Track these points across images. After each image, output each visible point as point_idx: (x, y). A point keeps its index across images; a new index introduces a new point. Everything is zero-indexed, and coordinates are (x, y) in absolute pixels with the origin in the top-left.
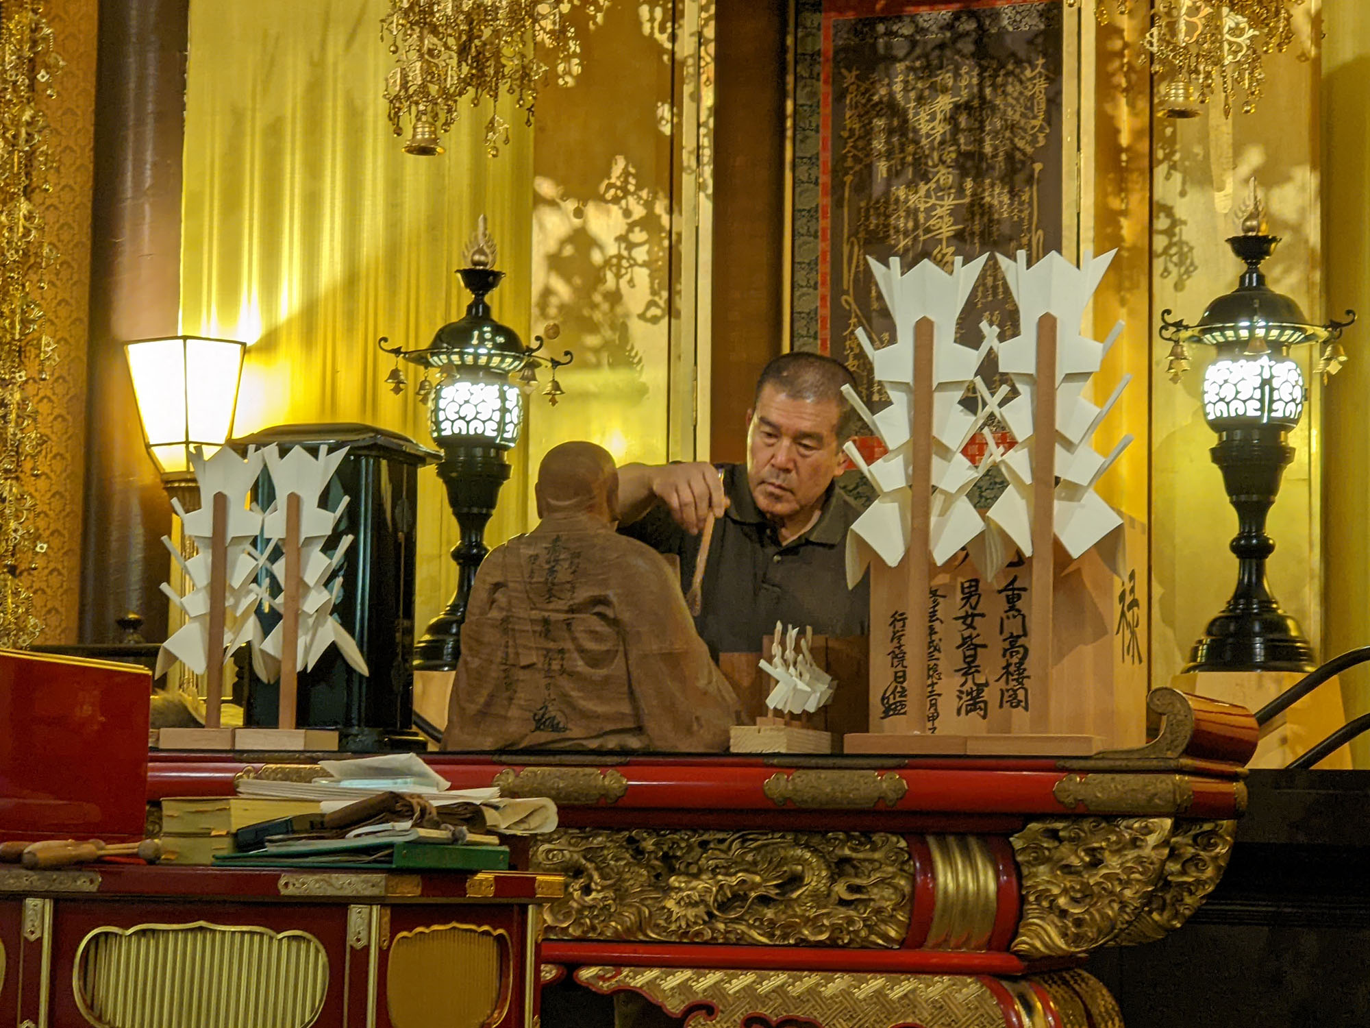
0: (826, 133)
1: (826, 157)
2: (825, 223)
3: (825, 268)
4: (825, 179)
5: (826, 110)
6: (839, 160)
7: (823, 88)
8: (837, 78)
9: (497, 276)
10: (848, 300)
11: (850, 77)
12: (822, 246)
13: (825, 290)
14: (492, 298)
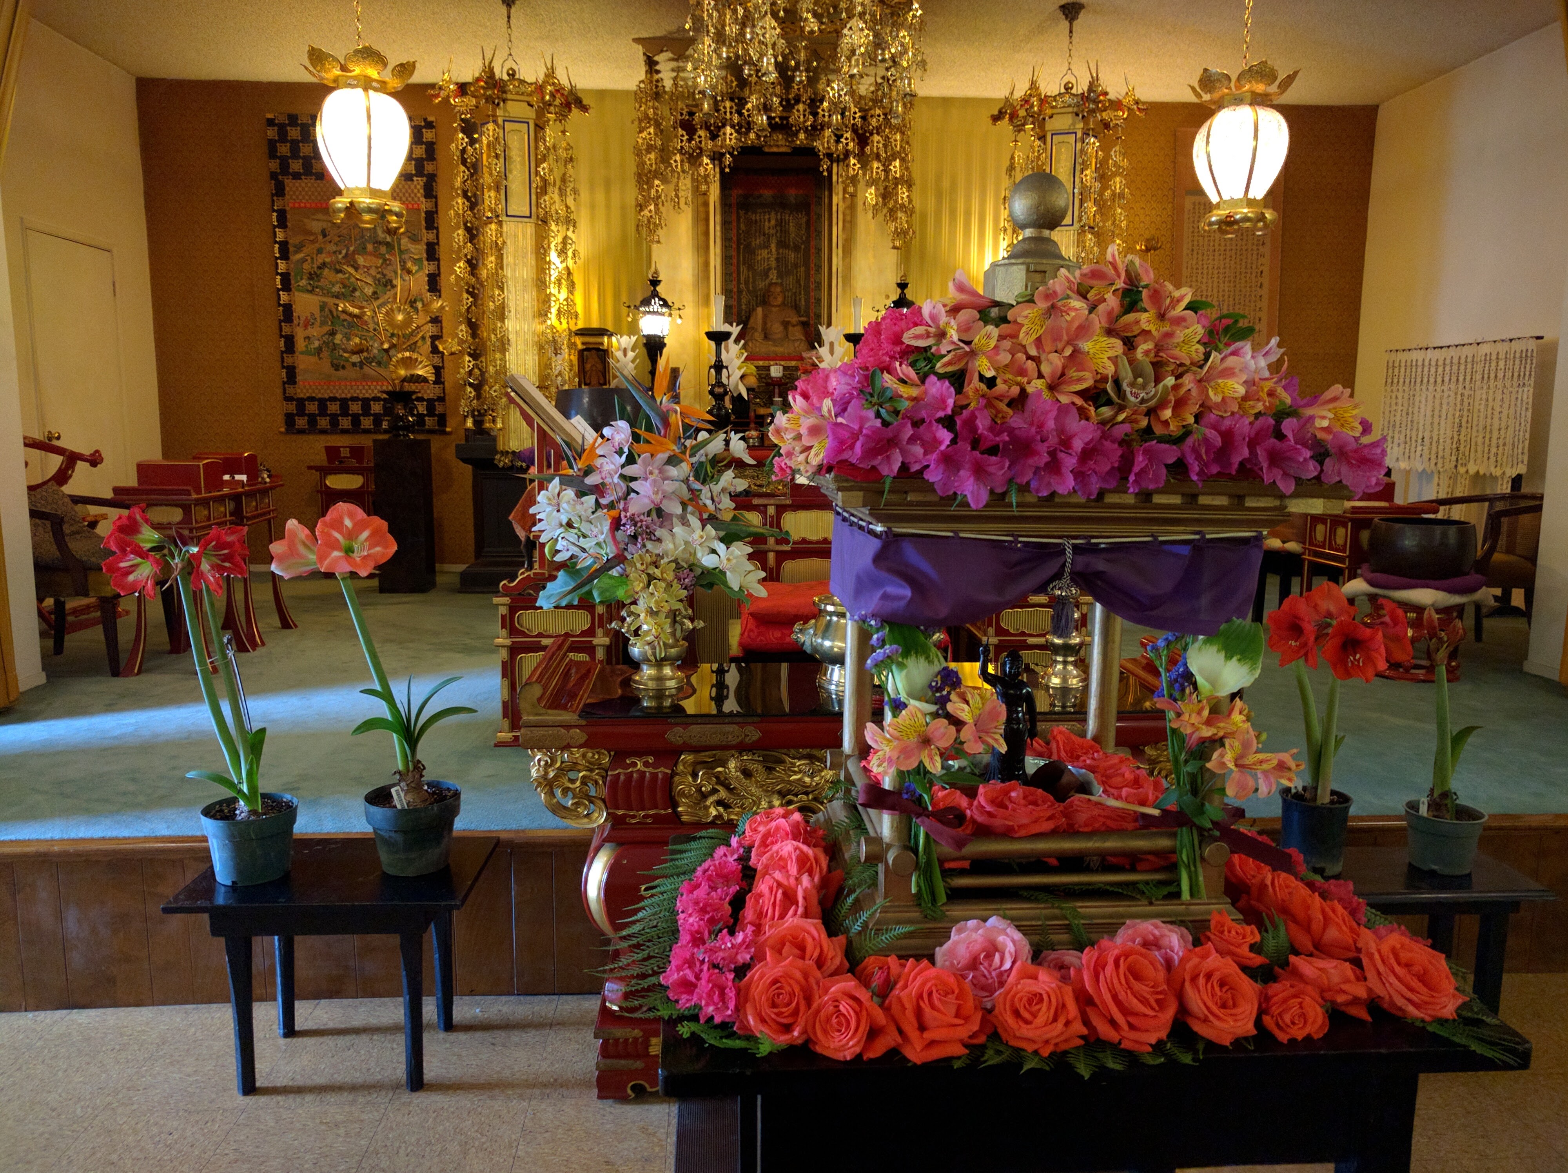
0: (735, 231)
1: (735, 239)
2: (735, 261)
3: (735, 275)
4: (734, 246)
5: (735, 224)
6: (738, 241)
7: (734, 217)
8: (738, 213)
9: (660, 281)
10: (742, 286)
11: (742, 213)
12: (733, 268)
13: (735, 283)
14: (658, 288)
